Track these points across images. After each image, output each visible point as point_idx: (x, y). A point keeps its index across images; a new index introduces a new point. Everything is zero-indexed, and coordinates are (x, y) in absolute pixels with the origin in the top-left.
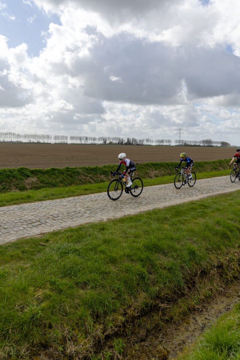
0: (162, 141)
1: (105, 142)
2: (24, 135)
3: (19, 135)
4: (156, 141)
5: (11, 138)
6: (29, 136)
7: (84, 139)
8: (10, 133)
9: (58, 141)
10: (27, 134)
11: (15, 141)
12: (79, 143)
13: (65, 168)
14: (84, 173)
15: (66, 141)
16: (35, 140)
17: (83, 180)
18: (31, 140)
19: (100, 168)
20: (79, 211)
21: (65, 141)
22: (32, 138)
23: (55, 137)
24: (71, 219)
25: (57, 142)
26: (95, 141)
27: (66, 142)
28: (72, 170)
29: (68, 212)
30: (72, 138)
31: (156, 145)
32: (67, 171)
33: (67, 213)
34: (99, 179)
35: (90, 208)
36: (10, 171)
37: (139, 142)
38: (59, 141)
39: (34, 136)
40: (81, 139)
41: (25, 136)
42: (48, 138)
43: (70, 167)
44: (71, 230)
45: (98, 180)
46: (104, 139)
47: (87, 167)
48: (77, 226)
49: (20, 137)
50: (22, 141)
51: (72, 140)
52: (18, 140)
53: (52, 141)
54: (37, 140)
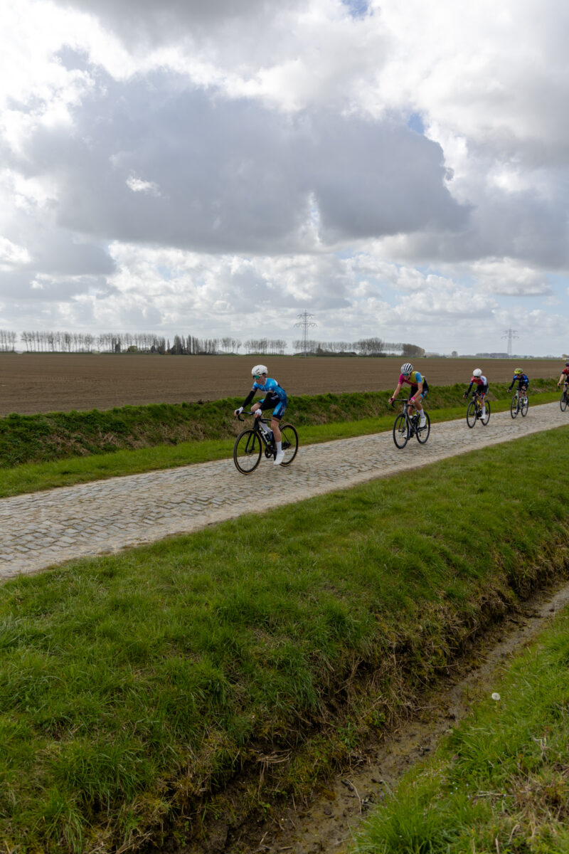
0: (262, 343)
1: (118, 347)
4: (247, 344)
7: (61, 341)
12: (48, 350)
13: (8, 417)
14: (60, 429)
15: (12, 346)
17: (59, 449)
19: (102, 416)
20: (47, 529)
21: (8, 344)
24: (25, 552)
26: (91, 346)
27: (12, 349)
28: (26, 422)
29: (14, 533)
30: (28, 337)
31: (247, 355)
32: (12, 426)
33: (13, 538)
34: (102, 444)
35: (77, 521)
37: (204, 346)
40: (53, 339)
43: (21, 415)
44: (24, 582)
45: (99, 447)
46: (114, 341)
47: (68, 413)
48: (39, 570)
51: (28, 343)
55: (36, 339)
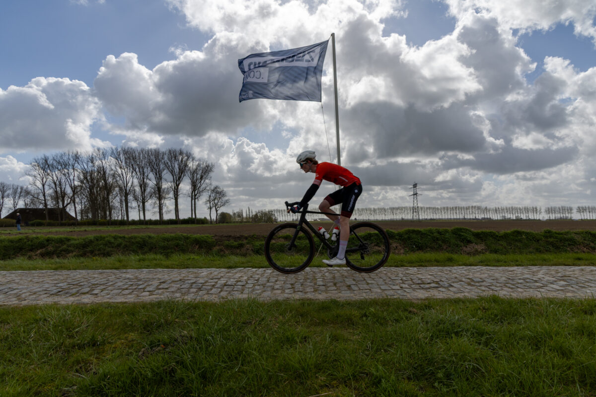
2: (494, 209)
3: (486, 208)
5: (475, 213)
6: (502, 210)
8: (472, 207)
9: (553, 216)
10: (500, 207)
11: (480, 218)
15: (569, 216)
16: (512, 215)
18: (506, 215)
21: (567, 215)
22: (507, 212)
23: (547, 209)
25: (551, 218)
27: (569, 218)
30: (581, 210)
36: (439, 233)
38: (556, 215)
39: (511, 209)
41: (496, 210)
42: (535, 212)
49: (488, 212)
50: (491, 218)
51: (582, 214)
52: (486, 217)
53: (543, 217)
54: (517, 215)
55: (587, 211)
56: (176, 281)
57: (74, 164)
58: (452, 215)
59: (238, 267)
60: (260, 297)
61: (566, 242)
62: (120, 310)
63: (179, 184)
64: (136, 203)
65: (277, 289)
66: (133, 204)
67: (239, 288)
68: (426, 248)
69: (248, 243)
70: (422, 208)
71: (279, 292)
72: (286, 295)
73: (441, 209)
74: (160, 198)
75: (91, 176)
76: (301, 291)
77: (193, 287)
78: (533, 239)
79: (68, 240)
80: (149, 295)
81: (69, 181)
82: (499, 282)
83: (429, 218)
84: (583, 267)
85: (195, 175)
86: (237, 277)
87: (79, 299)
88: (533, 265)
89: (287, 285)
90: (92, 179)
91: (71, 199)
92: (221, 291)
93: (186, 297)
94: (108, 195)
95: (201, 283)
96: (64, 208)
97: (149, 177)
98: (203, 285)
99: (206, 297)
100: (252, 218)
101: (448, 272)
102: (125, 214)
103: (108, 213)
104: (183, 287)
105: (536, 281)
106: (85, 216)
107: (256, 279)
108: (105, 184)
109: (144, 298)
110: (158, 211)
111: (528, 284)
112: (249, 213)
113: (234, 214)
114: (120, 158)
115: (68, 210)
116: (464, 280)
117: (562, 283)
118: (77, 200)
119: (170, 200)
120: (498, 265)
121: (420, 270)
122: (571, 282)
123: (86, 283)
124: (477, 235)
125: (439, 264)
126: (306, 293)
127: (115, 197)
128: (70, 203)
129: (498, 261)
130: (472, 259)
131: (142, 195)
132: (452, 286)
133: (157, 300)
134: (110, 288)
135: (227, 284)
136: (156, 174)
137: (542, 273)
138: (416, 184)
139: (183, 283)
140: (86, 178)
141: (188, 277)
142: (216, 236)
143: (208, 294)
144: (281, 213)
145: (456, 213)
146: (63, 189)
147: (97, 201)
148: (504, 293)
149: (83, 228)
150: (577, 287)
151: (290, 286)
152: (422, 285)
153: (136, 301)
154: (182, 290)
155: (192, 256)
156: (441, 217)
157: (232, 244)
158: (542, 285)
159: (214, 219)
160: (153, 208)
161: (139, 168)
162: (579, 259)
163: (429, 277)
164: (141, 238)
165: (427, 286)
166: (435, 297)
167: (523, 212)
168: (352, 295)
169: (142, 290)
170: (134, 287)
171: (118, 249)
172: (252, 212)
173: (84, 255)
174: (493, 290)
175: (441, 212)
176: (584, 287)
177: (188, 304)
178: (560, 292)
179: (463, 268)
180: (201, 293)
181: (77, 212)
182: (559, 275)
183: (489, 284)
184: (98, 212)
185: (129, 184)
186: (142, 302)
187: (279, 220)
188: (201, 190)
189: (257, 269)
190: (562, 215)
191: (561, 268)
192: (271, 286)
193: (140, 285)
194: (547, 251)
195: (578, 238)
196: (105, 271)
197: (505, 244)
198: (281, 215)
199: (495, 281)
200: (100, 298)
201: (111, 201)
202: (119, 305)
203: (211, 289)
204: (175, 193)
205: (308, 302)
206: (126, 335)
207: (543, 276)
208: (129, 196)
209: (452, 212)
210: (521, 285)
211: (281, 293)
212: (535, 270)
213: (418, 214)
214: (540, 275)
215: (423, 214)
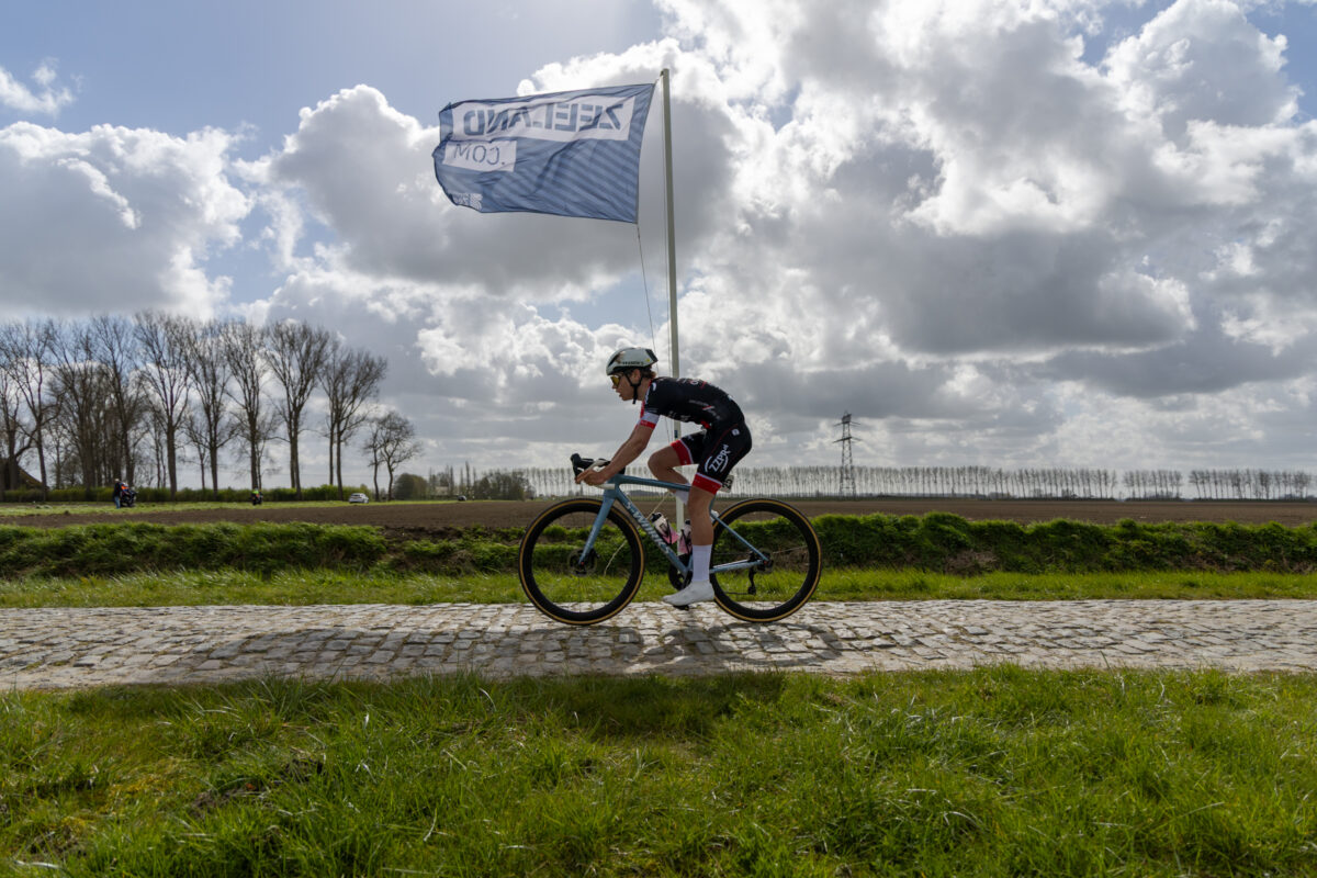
2: (1018, 474)
3: (1000, 473)
5: (977, 483)
7: (1253, 482)
8: (970, 468)
9: (1140, 492)
10: (1029, 470)
11: (987, 494)
12: (1231, 497)
15: (1175, 491)
16: (1054, 488)
18: (1042, 488)
21: (1170, 489)
22: (1045, 481)
23: (1129, 477)
25: (1137, 496)
27: (1174, 496)
30: (1199, 478)
38: (1148, 489)
39: (1053, 475)
41: (1021, 477)
42: (1103, 482)
49: (1004, 482)
50: (1011, 494)
51: (1201, 486)
52: (999, 491)
53: (1120, 493)
54: (1065, 488)
55: (1212, 480)
56: (286, 635)
57: (42, 352)
58: (926, 485)
59: (437, 601)
60: (487, 672)
61: (1166, 548)
62: (147, 704)
63: (301, 406)
64: (196, 449)
65: (528, 652)
66: (187, 450)
67: (438, 650)
68: (868, 558)
69: (462, 547)
70: (860, 470)
71: (532, 658)
72: (548, 666)
73: (903, 471)
74: (255, 437)
75: (83, 382)
76: (583, 657)
77: (328, 647)
78: (1097, 539)
79: (22, 536)
80: (222, 668)
81: (28, 393)
82: (1021, 634)
83: (876, 491)
84: (1198, 602)
85: (340, 384)
86: (435, 625)
87: (46, 677)
88: (1093, 597)
89: (551, 643)
90: (86, 389)
91: (31, 436)
92: (396, 656)
93: (309, 672)
94: (126, 428)
95: (348, 639)
96: (14, 458)
97: (228, 387)
98: (351, 644)
99: (359, 672)
100: (475, 487)
101: (913, 613)
102: (168, 475)
103: (124, 472)
104: (304, 646)
105: (1098, 633)
106: (67, 479)
107: (480, 628)
108: (118, 403)
109: (208, 674)
110: (250, 468)
111: (1082, 639)
112: (468, 475)
113: (433, 478)
114: (157, 343)
115: (22, 463)
116: (946, 630)
117: (1154, 636)
118: (48, 439)
119: (278, 443)
120: (1020, 597)
121: (849, 607)
122: (1172, 634)
123: (62, 640)
124: (979, 533)
125: (893, 595)
126: (593, 660)
127: (143, 435)
128: (28, 447)
129: (1023, 589)
130: (965, 584)
131: (210, 431)
132: (921, 644)
133: (239, 678)
134: (125, 651)
135: (411, 640)
136: (245, 381)
137: (1115, 615)
138: (849, 416)
139: (303, 638)
140: (72, 388)
141: (317, 624)
142: (387, 528)
143: (364, 664)
144: (542, 477)
145: (936, 482)
146: (11, 414)
147: (97, 443)
148: (1028, 659)
149: (60, 509)
150: (1185, 645)
151: (557, 645)
152: (854, 643)
153: (187, 680)
154: (301, 654)
155: (331, 576)
156: (902, 491)
157: (426, 548)
158: (1110, 641)
159: (383, 491)
160: (238, 461)
161: (204, 368)
162: (1192, 585)
163: (871, 623)
164: (204, 533)
165: (865, 644)
166: (882, 669)
167: (1078, 481)
168: (698, 664)
169: (205, 655)
170: (185, 649)
171: (147, 557)
172: (475, 474)
173: (61, 572)
174: (1007, 652)
175: (904, 478)
176: (1198, 645)
177: (314, 688)
178: (1148, 655)
179: (946, 604)
180: (347, 661)
181: (47, 467)
182: (1148, 618)
183: (999, 640)
184: (99, 469)
185: (179, 405)
186: (203, 683)
187: (538, 494)
188: (354, 422)
189: (482, 606)
190: (1159, 490)
191: (1151, 604)
192: (513, 645)
193: (200, 643)
194: (1125, 566)
195: (1192, 541)
196: (113, 610)
197: (1037, 551)
198: (543, 482)
199: (1013, 633)
200: (96, 675)
201: (131, 443)
202: (146, 691)
203: (372, 653)
204: (290, 428)
205: (599, 681)
206: (162, 762)
207: (1115, 621)
208: (177, 432)
209: (926, 478)
210: (1068, 640)
211: (537, 660)
212: (1097, 608)
213: (853, 483)
214: (1108, 619)
215: (864, 483)
